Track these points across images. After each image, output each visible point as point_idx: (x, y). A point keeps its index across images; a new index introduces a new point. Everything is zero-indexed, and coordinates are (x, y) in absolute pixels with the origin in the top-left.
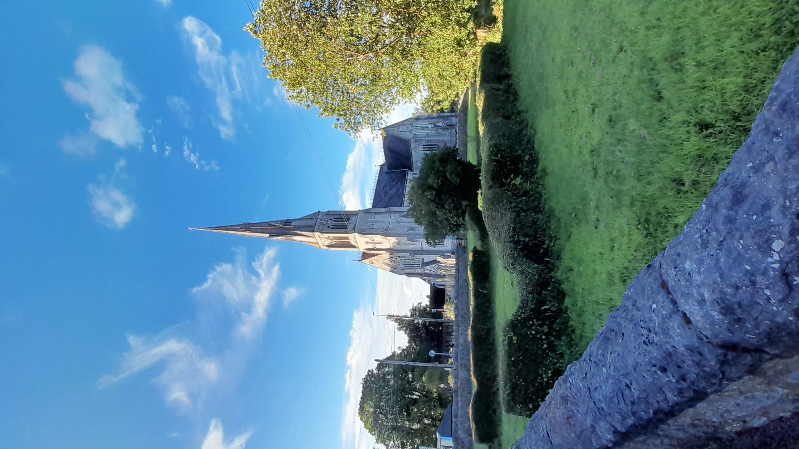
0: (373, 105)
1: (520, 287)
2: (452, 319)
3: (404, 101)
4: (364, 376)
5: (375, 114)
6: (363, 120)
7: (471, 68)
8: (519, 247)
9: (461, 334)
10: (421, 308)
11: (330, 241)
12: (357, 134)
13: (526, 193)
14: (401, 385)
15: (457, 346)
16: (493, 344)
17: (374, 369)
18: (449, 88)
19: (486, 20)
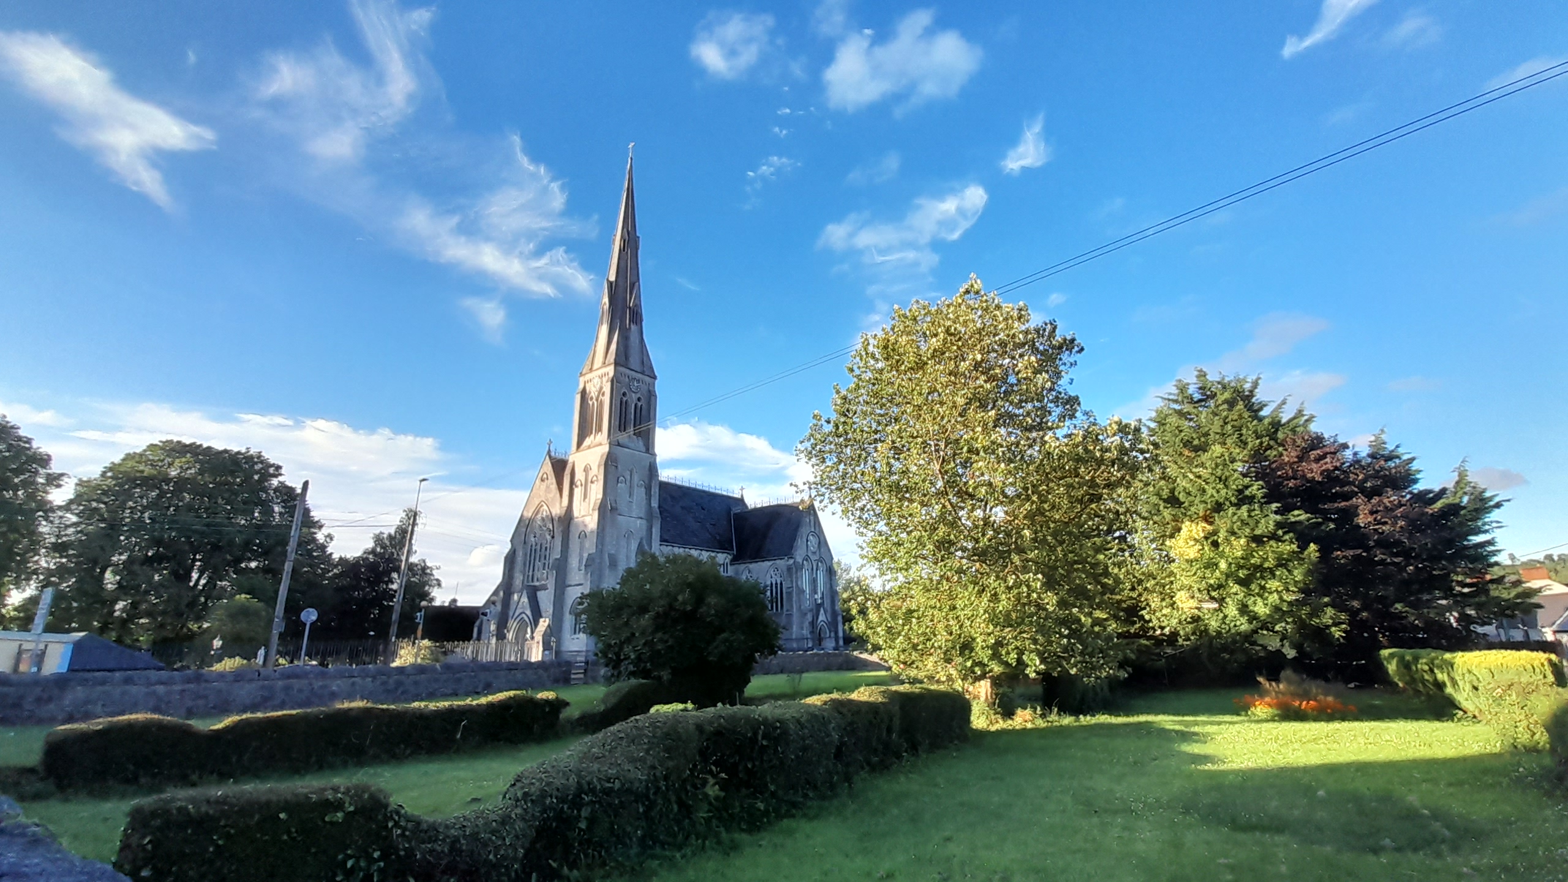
0: (856, 486)
1: (469, 820)
2: (393, 661)
3: (864, 545)
4: (266, 455)
5: (841, 490)
6: (828, 466)
7: (925, 673)
8: (566, 807)
9: (353, 684)
10: (427, 588)
11: (594, 394)
12: (802, 455)
13: (686, 810)
14: (231, 543)
15: (323, 675)
16: (321, 766)
17: (281, 479)
18: (889, 630)
19: (1008, 697)
